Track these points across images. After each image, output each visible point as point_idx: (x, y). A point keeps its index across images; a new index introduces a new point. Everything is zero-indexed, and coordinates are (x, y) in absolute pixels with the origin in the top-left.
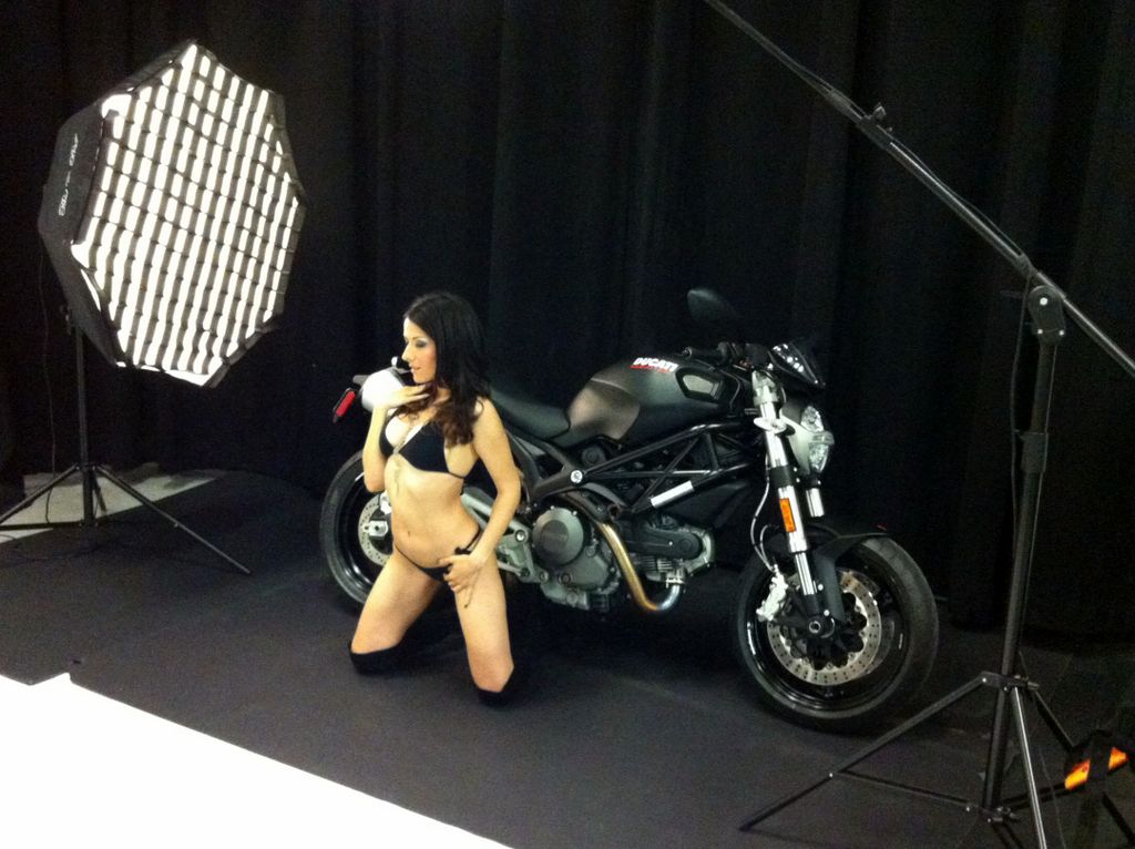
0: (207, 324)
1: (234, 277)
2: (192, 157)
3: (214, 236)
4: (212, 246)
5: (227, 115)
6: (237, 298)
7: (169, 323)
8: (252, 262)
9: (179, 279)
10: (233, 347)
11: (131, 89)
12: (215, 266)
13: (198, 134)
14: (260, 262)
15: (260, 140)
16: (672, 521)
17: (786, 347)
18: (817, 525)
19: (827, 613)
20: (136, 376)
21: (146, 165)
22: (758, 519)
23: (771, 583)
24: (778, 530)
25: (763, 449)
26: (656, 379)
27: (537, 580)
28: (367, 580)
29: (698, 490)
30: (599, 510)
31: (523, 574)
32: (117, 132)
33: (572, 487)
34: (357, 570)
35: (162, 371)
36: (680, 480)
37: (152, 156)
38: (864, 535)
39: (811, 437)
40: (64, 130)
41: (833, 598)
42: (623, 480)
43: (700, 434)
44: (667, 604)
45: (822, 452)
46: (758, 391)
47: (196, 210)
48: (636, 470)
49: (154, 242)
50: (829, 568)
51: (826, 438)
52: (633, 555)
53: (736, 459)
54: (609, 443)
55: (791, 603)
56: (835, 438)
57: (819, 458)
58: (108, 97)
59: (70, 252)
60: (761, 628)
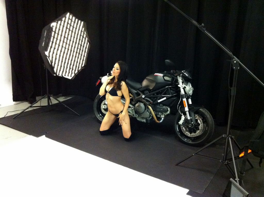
0: (71, 67)
1: (77, 58)
2: (68, 35)
3: (73, 50)
4: (72, 52)
5: (75, 26)
6: (77, 62)
7: (64, 67)
8: (80, 55)
9: (66, 58)
10: (76, 72)
11: (56, 22)
12: (73, 56)
13: (69, 30)
14: (82, 55)
15: (82, 31)
16: (162, 105)
17: (184, 71)
18: (190, 106)
19: (192, 123)
20: (58, 77)
21: (59, 36)
22: (179, 104)
23: (181, 117)
24: (183, 107)
25: (180, 91)
26: (159, 77)
27: (136, 117)
28: (103, 117)
29: (167, 99)
30: (148, 103)
31: (133, 116)
32: (54, 30)
33: (142, 99)
34: (101, 115)
35: (63, 76)
36: (164, 97)
37: (60, 34)
38: (199, 108)
39: (189, 88)
40: (43, 30)
41: (193, 120)
42: (152, 97)
43: (167, 88)
44: (161, 121)
45: (191, 91)
46: (179, 80)
47: (69, 45)
48: (155, 95)
49: (61, 51)
50: (193, 114)
51: (192, 89)
52: (154, 112)
53: (174, 93)
54: (149, 90)
55: (185, 121)
56: (194, 89)
57: (191, 93)
58: (52, 23)
59: (45, 53)
60: (179, 126)
